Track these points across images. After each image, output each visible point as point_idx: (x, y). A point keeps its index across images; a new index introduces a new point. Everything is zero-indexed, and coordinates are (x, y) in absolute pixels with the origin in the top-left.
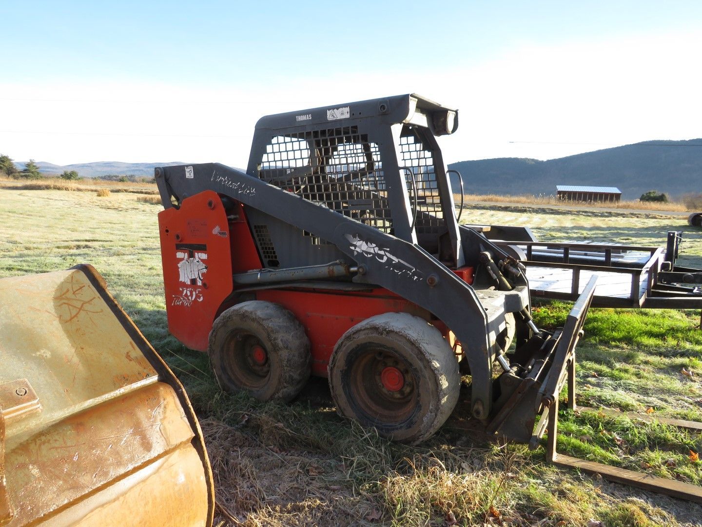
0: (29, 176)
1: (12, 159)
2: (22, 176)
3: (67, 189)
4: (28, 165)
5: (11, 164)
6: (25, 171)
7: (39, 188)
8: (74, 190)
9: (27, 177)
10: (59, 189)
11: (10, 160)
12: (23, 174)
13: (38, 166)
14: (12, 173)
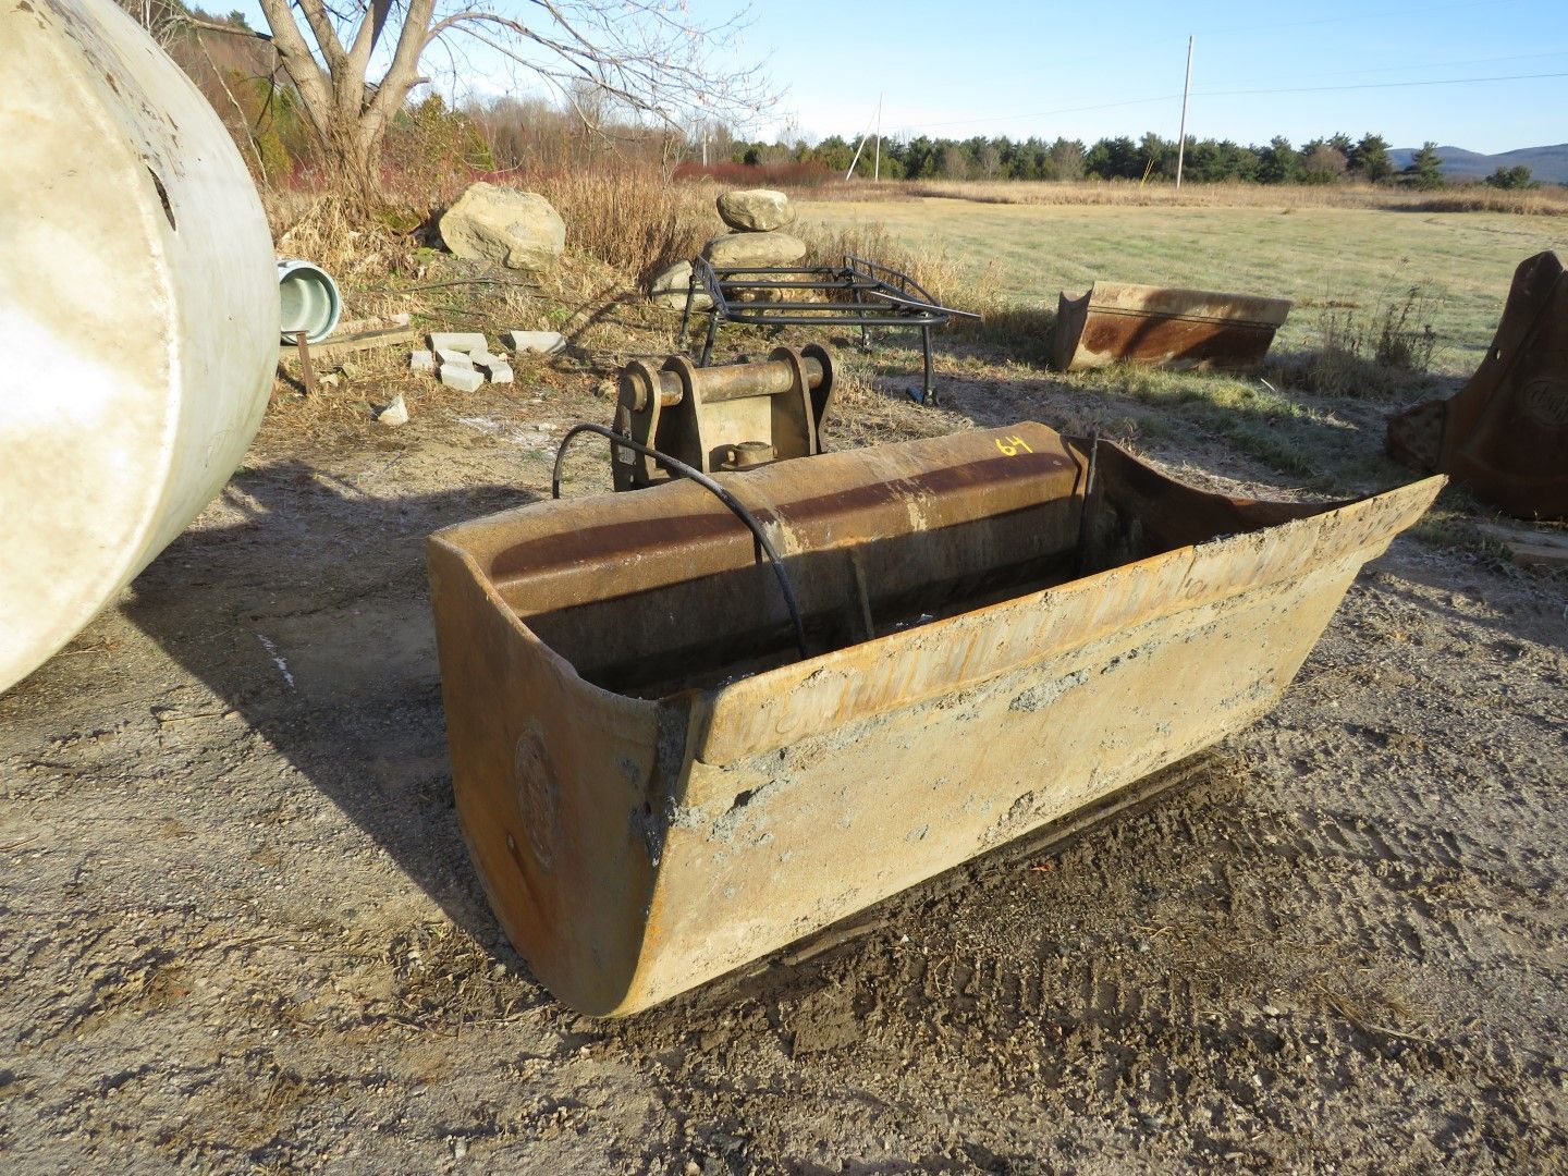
0: (1414, 181)
1: (1389, 143)
2: (1399, 183)
3: (1519, 210)
4: (1419, 156)
5: (1384, 156)
6: (1410, 170)
7: (1457, 207)
8: (1536, 213)
9: (1408, 184)
10: (1501, 210)
11: (1385, 146)
12: (1402, 178)
13: (1440, 156)
14: (1379, 175)
